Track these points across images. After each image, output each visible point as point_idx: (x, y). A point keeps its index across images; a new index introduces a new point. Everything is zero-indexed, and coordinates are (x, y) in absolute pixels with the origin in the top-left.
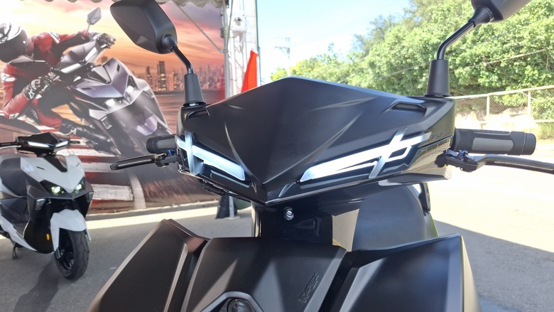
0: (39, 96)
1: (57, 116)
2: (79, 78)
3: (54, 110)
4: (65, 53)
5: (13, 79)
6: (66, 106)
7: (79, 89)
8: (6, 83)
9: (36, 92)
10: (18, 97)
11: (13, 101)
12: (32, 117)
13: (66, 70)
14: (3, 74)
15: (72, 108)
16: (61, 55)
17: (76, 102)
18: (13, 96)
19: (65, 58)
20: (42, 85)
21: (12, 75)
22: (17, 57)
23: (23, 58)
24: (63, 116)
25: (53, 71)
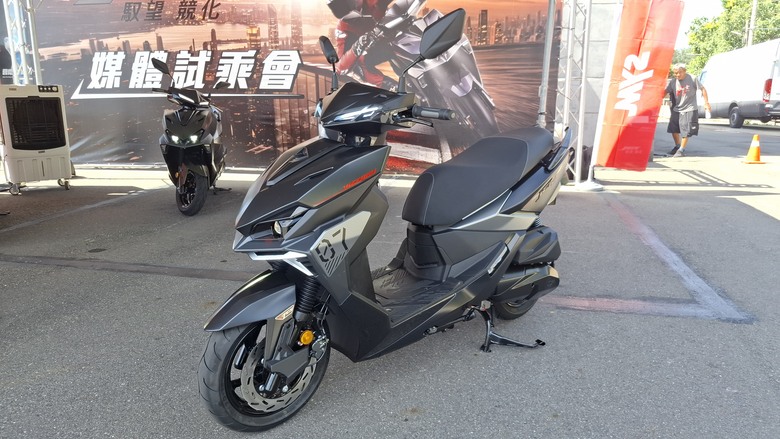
0: (365, 53)
1: (379, 73)
2: (401, 33)
3: (377, 67)
4: (389, 6)
5: (344, 36)
6: (388, 62)
7: (400, 45)
8: (339, 39)
9: (363, 48)
10: (348, 53)
11: (344, 57)
12: (359, 74)
13: (389, 25)
14: (337, 31)
15: (392, 65)
16: (386, 9)
17: (397, 59)
18: (344, 53)
19: (390, 12)
20: (368, 41)
21: (344, 31)
22: (348, 13)
23: (354, 14)
24: (385, 73)
25: (378, 26)
